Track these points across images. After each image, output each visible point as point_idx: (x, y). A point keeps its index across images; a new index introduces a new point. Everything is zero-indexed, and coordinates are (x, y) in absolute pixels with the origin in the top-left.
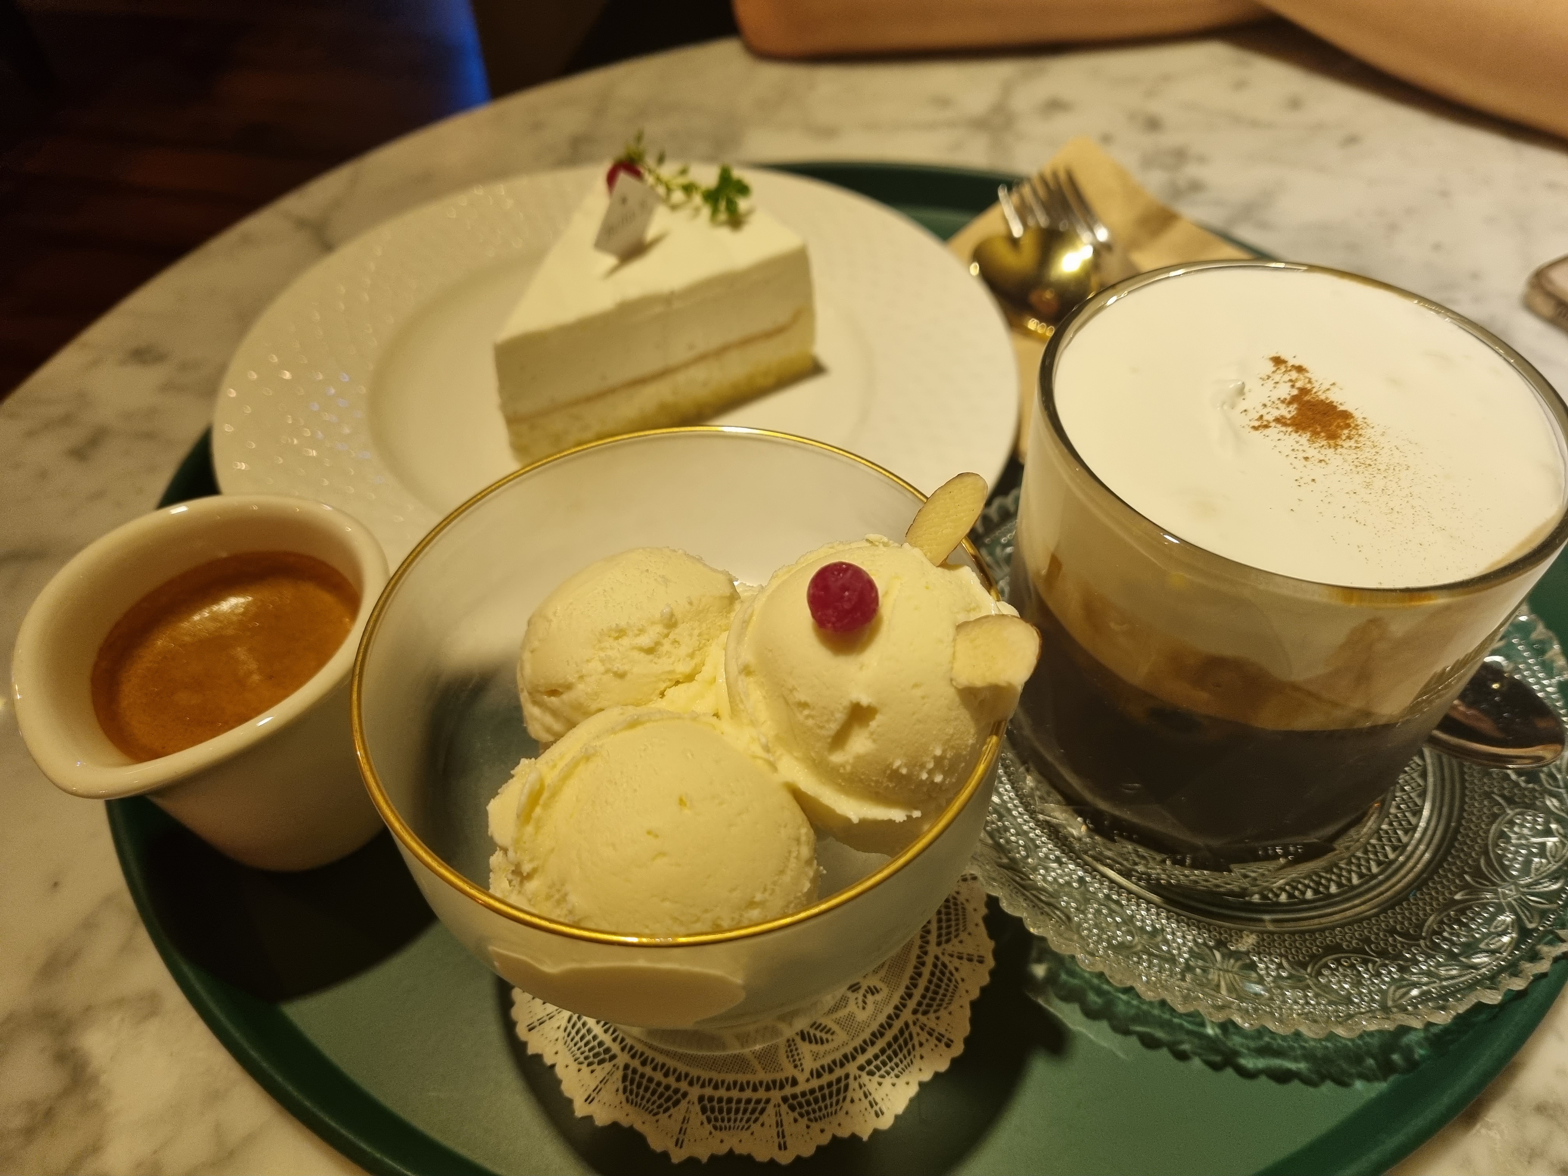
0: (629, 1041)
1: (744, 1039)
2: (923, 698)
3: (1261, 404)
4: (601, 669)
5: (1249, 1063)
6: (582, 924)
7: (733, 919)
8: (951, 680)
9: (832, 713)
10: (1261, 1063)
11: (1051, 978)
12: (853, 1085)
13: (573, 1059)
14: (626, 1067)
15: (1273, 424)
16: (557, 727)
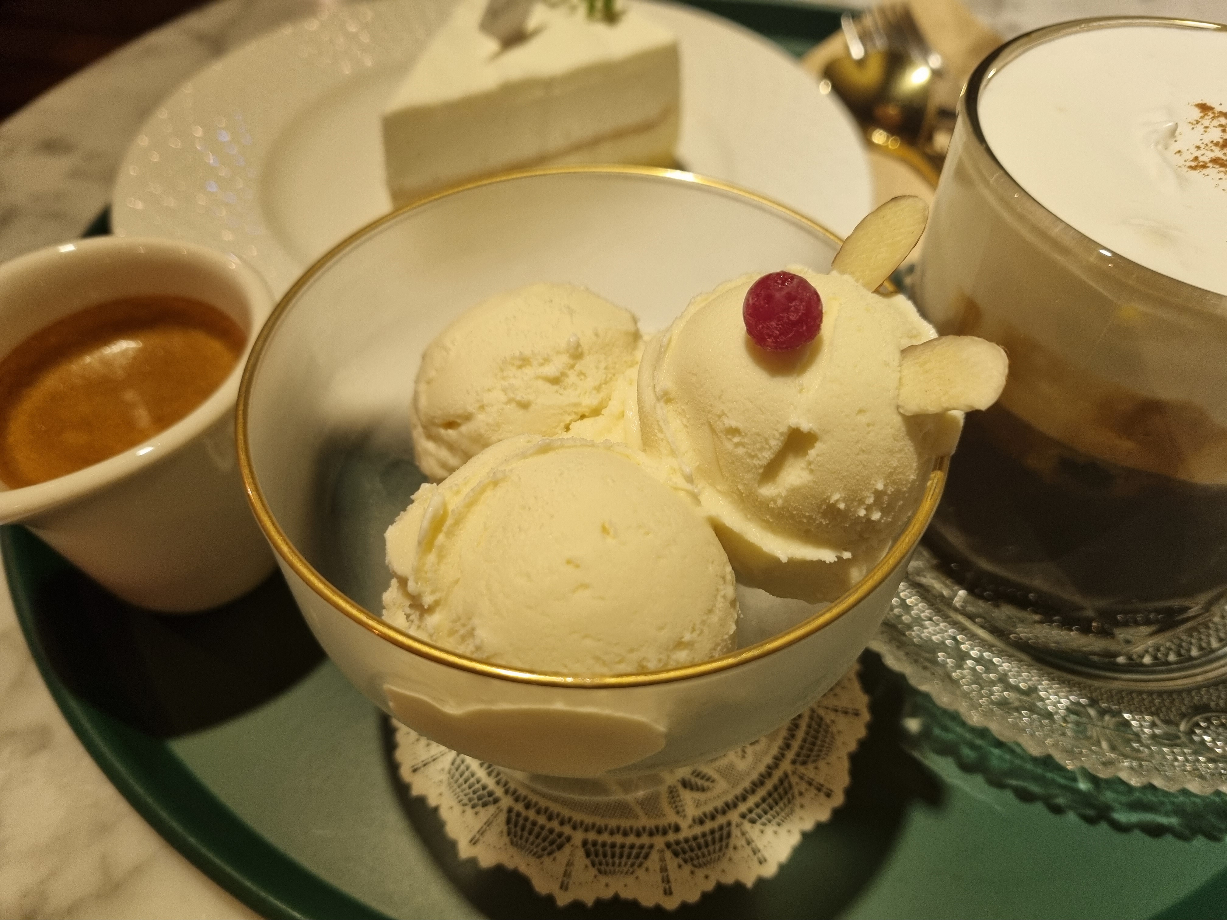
0: (512, 785)
1: (626, 786)
2: (868, 425)
3: (1194, 146)
4: (503, 398)
5: (1122, 817)
6: (493, 661)
7: (660, 660)
8: (898, 407)
9: (767, 441)
10: (1134, 817)
11: (925, 734)
12: (735, 832)
13: (457, 800)
14: (510, 810)
15: (1210, 165)
16: (452, 461)
